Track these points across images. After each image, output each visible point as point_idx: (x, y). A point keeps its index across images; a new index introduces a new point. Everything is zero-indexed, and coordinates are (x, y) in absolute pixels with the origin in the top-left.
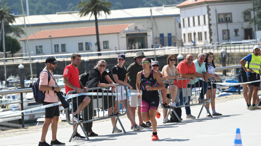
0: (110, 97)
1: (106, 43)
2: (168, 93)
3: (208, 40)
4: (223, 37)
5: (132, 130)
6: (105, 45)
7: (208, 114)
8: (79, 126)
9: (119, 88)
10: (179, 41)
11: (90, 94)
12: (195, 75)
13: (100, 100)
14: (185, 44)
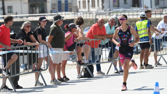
0: (34, 54)
1: (10, 7)
2: (83, 51)
3: (101, 6)
4: (114, 5)
5: (51, 84)
6: (9, 10)
7: (116, 71)
8: (8, 79)
9: (42, 46)
10: (75, 7)
11: (17, 51)
12: (105, 36)
13: (26, 57)
14: (80, 10)
